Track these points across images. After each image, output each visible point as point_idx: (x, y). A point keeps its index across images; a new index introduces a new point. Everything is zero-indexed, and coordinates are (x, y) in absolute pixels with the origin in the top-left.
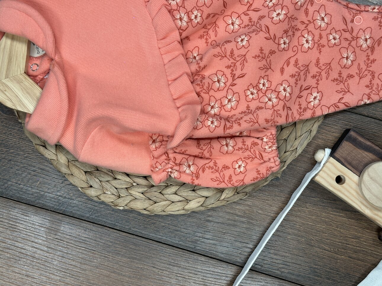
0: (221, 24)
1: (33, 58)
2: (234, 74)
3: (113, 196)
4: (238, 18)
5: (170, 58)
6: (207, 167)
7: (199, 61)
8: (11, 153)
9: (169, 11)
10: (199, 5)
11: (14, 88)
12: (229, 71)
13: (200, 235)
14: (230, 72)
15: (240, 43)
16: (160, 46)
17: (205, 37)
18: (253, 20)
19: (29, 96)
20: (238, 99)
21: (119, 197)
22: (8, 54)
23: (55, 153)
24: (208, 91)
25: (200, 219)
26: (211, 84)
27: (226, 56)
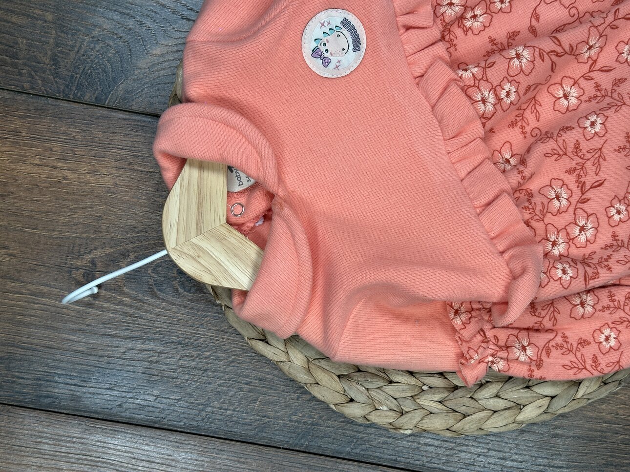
0: (545, 99)
1: (232, 195)
2: (583, 181)
3: (391, 413)
4: (573, 85)
5: (470, 168)
6: (553, 346)
7: (521, 168)
8: (206, 358)
9: (462, 89)
10: (512, 73)
11: (212, 250)
12: (573, 177)
13: (545, 461)
14: (575, 180)
15: (589, 129)
16: (449, 150)
17: (519, 124)
18: (603, 87)
19: (238, 262)
20: (596, 225)
21: (402, 414)
22: (196, 195)
23: (285, 350)
24: (542, 217)
25: (541, 434)
26: (546, 204)
27: (566, 154)
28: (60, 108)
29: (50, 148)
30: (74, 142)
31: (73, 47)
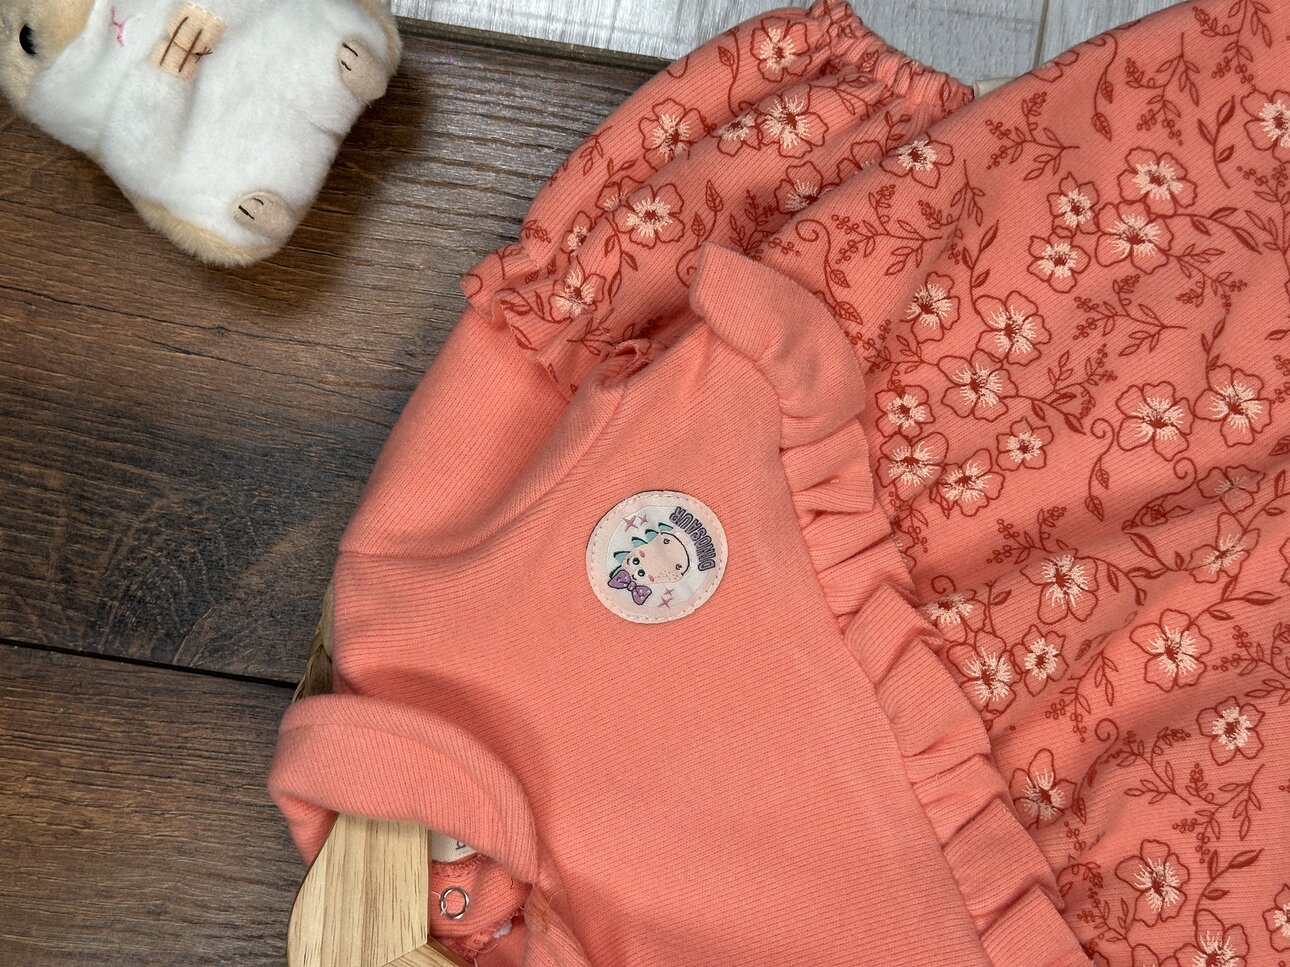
0: (1124, 655)
1: (443, 869)
2: (1212, 850)
4: (1188, 629)
5: (961, 819)
7: (1075, 823)
9: (937, 652)
10: (1048, 617)
12: (1192, 839)
14: (1195, 845)
15: (1223, 739)
16: (914, 778)
17: (1070, 710)
18: (1254, 638)
20: (1243, 951)
24: (1122, 932)
26: (1131, 903)
27: (1173, 792)
28: (76, 672)
29: (54, 759)
30: (106, 744)
31: (105, 541)
